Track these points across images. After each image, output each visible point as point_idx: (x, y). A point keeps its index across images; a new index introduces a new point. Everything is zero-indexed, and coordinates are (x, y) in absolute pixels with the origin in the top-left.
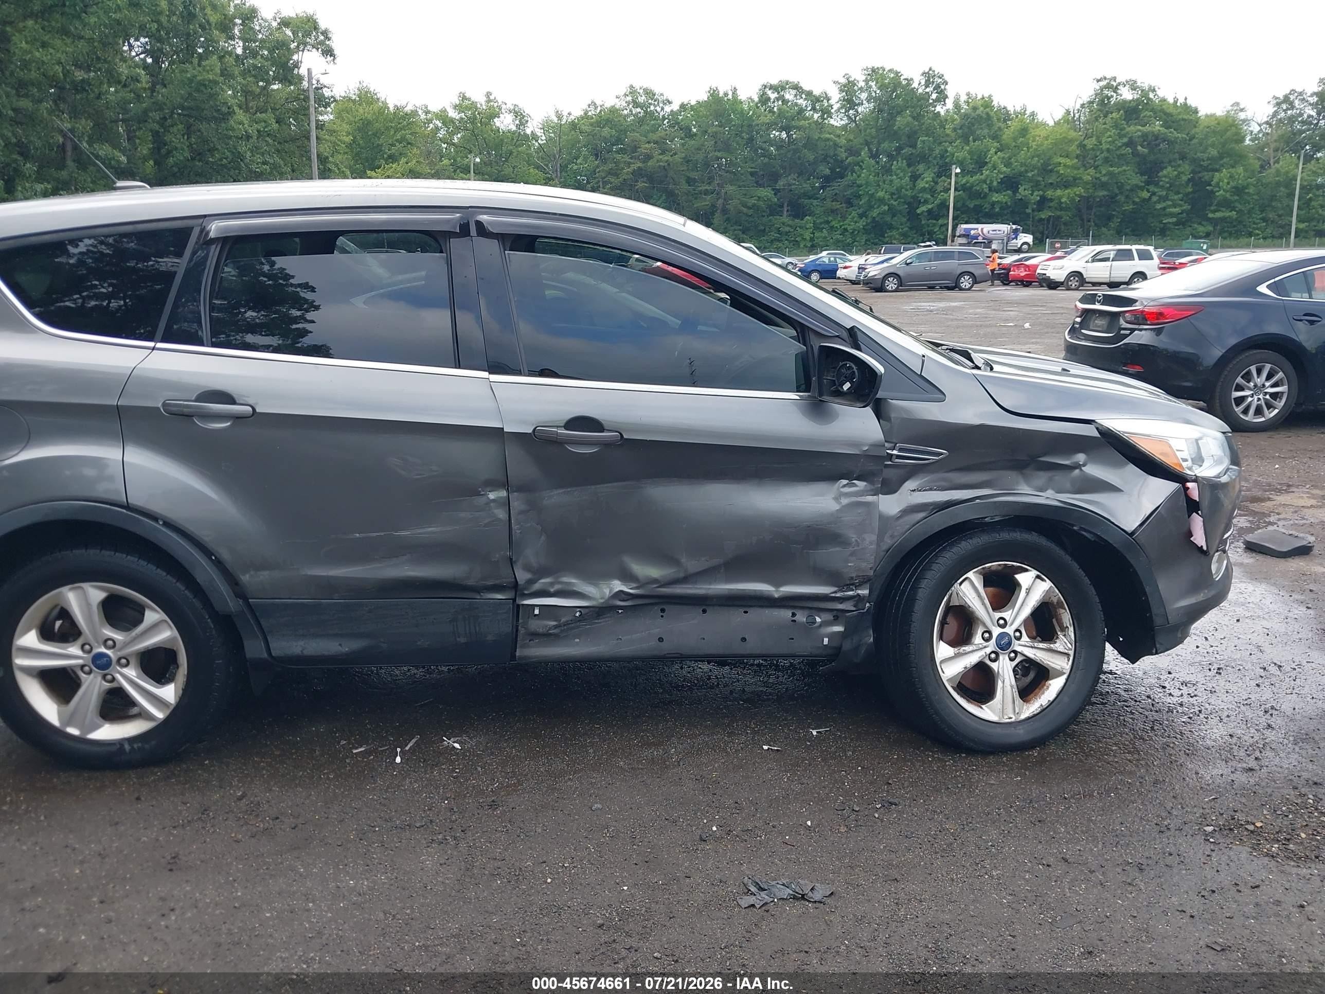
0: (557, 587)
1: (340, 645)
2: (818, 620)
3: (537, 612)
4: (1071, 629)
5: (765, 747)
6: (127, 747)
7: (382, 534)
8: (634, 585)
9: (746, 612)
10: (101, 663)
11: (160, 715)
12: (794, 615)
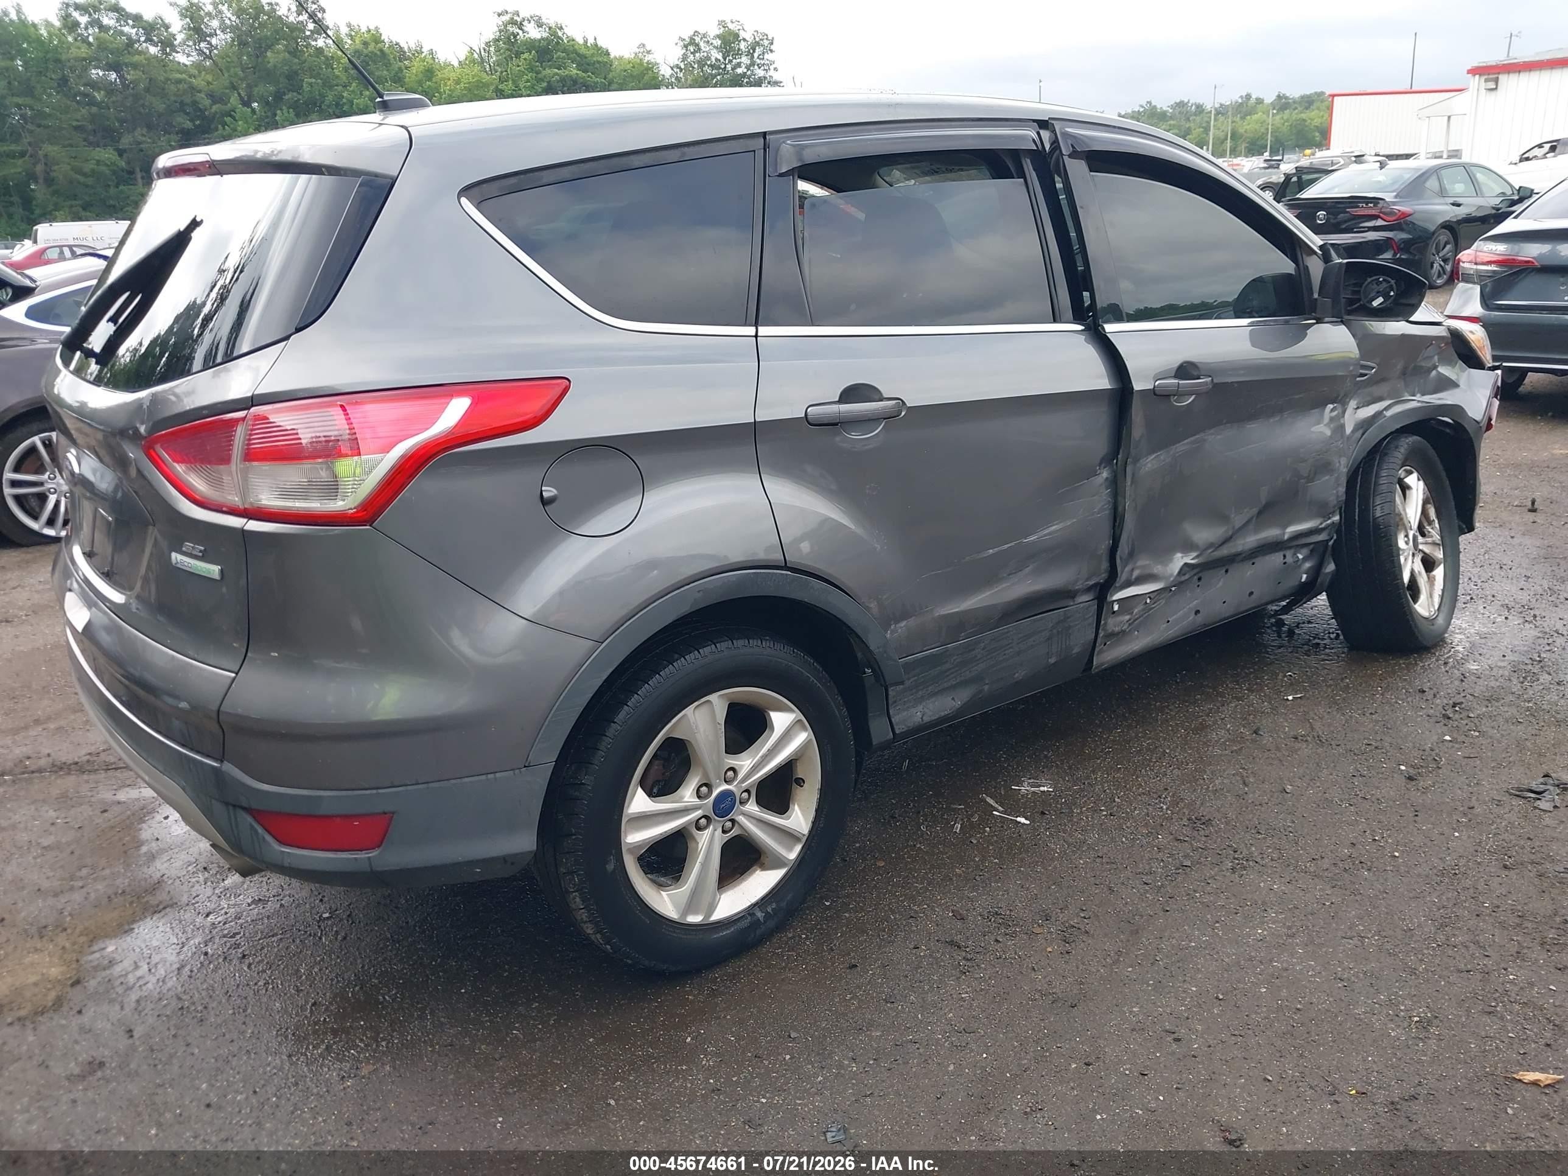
0: (1136, 573)
1: (953, 699)
2: (1300, 557)
3: (1116, 607)
4: (1436, 521)
5: (1290, 698)
6: (760, 915)
7: (1013, 544)
8: (1194, 554)
9: (1253, 564)
10: (724, 806)
11: (793, 855)
12: (1285, 556)
